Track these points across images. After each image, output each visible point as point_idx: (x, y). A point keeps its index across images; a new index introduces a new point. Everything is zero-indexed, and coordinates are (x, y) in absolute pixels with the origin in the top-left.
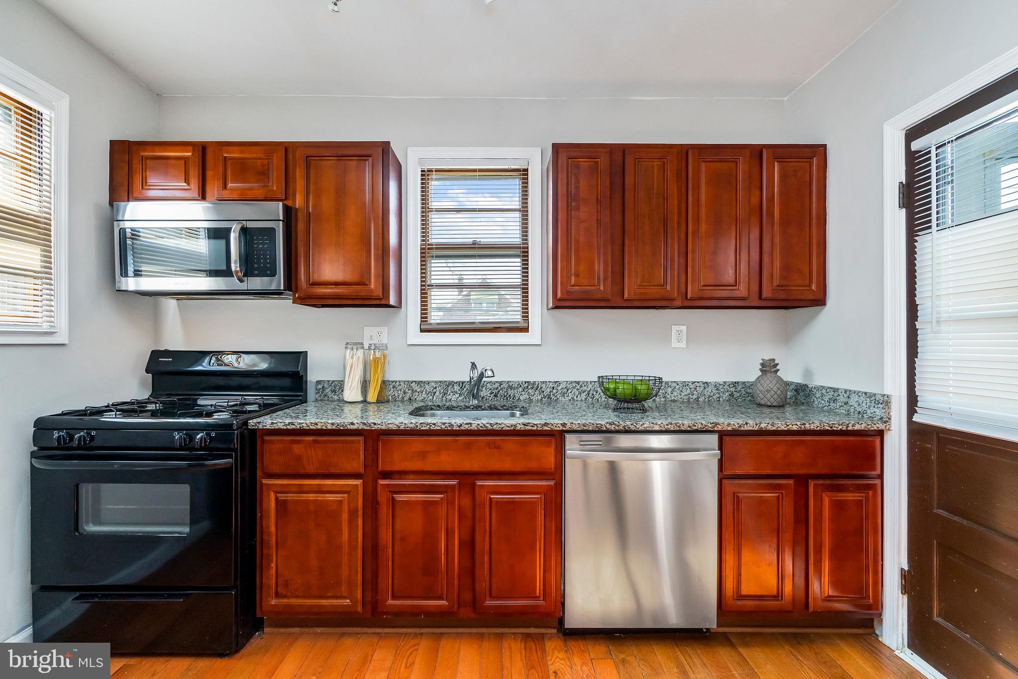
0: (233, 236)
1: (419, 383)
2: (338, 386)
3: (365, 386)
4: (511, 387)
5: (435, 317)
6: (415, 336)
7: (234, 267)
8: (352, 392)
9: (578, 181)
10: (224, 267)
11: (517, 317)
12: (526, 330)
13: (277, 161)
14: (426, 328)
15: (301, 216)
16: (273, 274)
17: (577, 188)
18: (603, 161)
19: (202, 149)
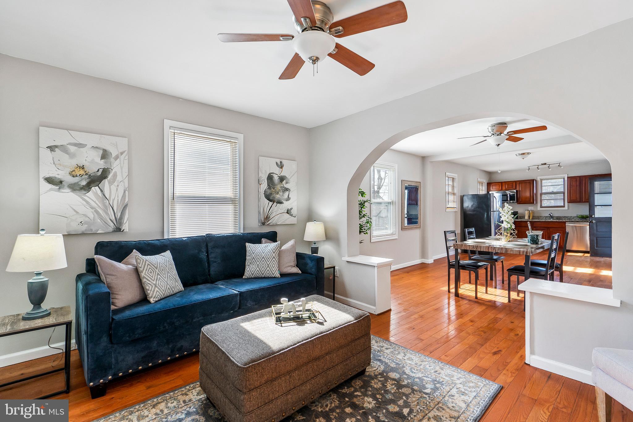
0: (508, 195)
1: (540, 216)
2: (524, 217)
3: (529, 217)
4: (561, 217)
5: (543, 205)
6: (539, 208)
7: (509, 199)
8: (526, 217)
9: (572, 183)
10: (506, 200)
11: (563, 205)
12: (564, 207)
13: (514, 184)
14: (541, 207)
15: (518, 191)
16: (514, 200)
17: (572, 184)
18: (578, 179)
19: (502, 183)
